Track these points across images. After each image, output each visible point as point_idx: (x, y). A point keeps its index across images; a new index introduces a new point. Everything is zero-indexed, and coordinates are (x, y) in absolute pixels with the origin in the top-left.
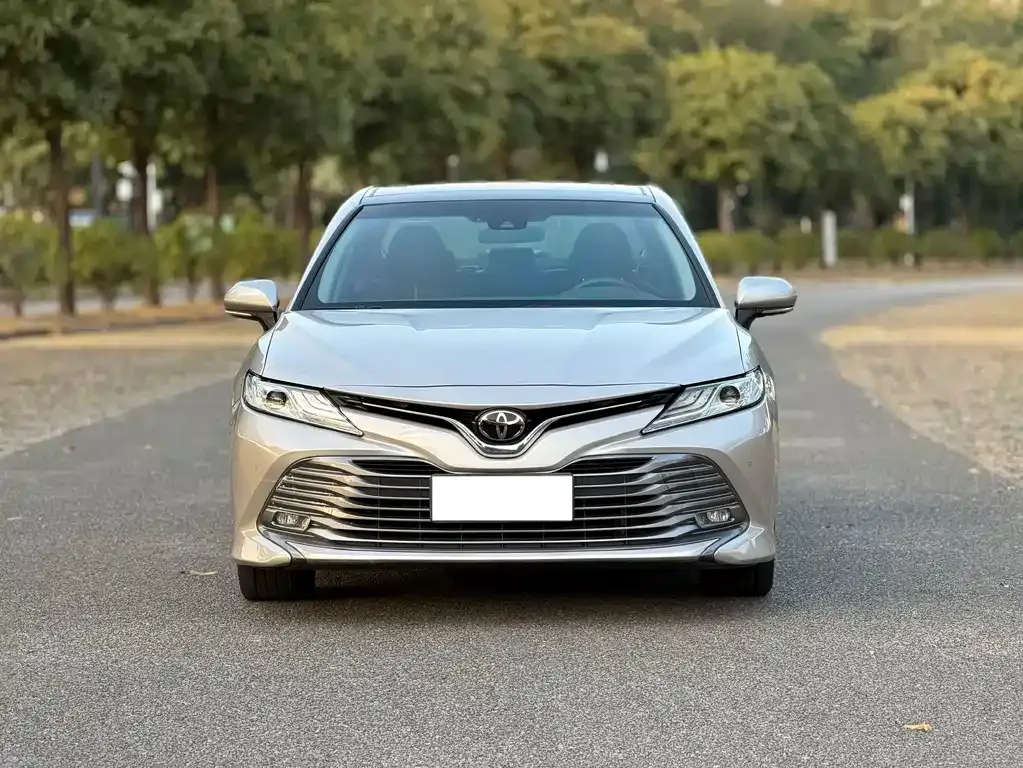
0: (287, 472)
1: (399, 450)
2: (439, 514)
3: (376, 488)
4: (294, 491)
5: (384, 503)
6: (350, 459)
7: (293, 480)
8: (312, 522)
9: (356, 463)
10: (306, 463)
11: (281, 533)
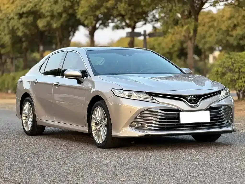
0: (141, 113)
1: (170, 106)
2: (182, 122)
3: (166, 116)
4: (142, 118)
5: (168, 119)
6: (159, 109)
7: (142, 115)
8: (148, 125)
9: (160, 110)
10: (147, 110)
11: (138, 129)
